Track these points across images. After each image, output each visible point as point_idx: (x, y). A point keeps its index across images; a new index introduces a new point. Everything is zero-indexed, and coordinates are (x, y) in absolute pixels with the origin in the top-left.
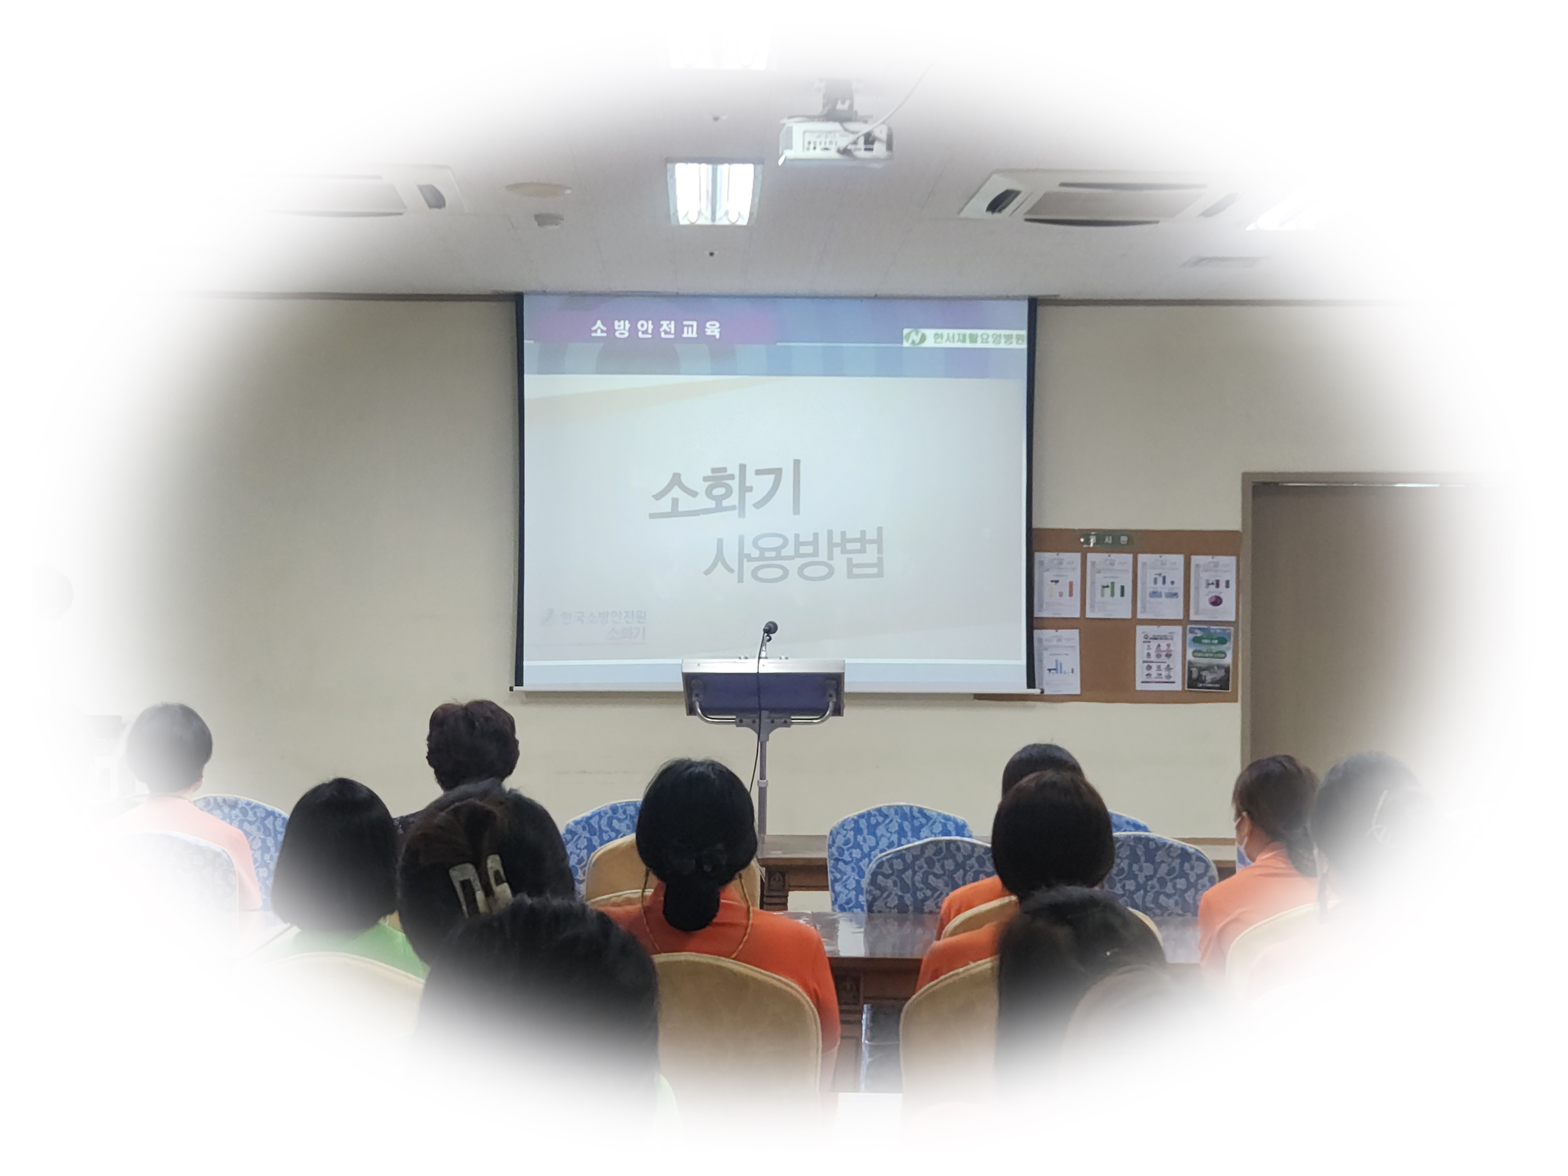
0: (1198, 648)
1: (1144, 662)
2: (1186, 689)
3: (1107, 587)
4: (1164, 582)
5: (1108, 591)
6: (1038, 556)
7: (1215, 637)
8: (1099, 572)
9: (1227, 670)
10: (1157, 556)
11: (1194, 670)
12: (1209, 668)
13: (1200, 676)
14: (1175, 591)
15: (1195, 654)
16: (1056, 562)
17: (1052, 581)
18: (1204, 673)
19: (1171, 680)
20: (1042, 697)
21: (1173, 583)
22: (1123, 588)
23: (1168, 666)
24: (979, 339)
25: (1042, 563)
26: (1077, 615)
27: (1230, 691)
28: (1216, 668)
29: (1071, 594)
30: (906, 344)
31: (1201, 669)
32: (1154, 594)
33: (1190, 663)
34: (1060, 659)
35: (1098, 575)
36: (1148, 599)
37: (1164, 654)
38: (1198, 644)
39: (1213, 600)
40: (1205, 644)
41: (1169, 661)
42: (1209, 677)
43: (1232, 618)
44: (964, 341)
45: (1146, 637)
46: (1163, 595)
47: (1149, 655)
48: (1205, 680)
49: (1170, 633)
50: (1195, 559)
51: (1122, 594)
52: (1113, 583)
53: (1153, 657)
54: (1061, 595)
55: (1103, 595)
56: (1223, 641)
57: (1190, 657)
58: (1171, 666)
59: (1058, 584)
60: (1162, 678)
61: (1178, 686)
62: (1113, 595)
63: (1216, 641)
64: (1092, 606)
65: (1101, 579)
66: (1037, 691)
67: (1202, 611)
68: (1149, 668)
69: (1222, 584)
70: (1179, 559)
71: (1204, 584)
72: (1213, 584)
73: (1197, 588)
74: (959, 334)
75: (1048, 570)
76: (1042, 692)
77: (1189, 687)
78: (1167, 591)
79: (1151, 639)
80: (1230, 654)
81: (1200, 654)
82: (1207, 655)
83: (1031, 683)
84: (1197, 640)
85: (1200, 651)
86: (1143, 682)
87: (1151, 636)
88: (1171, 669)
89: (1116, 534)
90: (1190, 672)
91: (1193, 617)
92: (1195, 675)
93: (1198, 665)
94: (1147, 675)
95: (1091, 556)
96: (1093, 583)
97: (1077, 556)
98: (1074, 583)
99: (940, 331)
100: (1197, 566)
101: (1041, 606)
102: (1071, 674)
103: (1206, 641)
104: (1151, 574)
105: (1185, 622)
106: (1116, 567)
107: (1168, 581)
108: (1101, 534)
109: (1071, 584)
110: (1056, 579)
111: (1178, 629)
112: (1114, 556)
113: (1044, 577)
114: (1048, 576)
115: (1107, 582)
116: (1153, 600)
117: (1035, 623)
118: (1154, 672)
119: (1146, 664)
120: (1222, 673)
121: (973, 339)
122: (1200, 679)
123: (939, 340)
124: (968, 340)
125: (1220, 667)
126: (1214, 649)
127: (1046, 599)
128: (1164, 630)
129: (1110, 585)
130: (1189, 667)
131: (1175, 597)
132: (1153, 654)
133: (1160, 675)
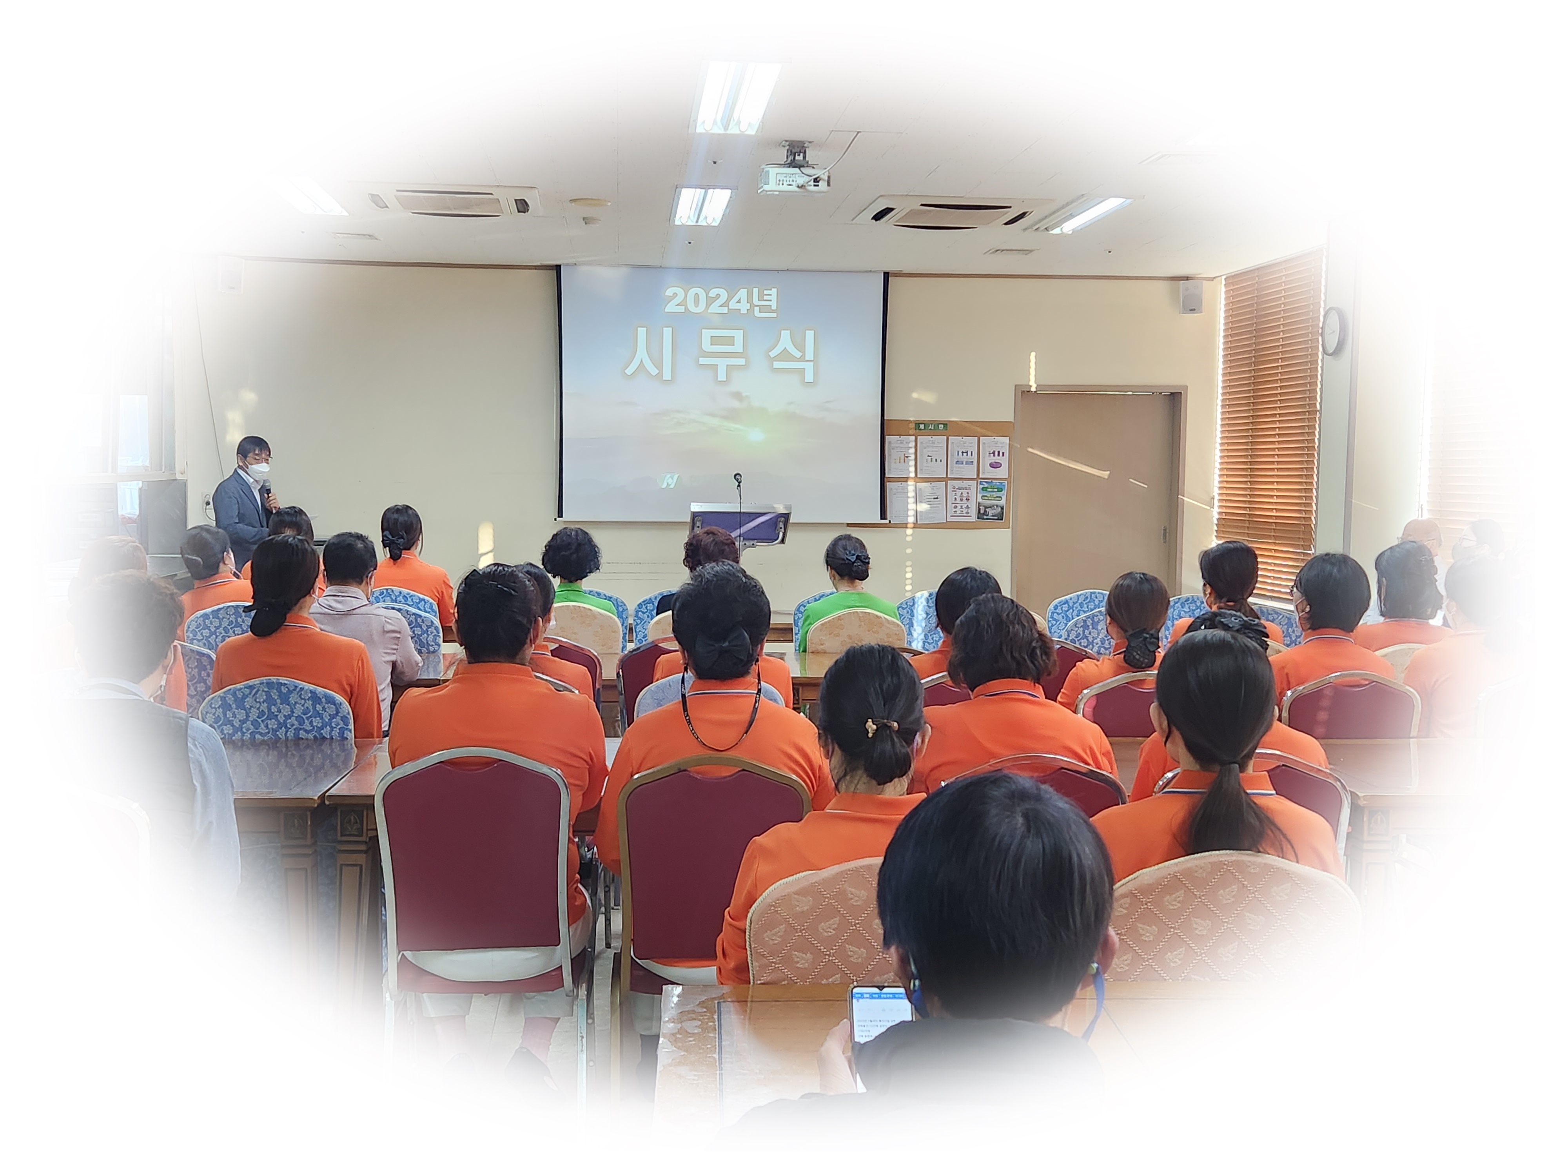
0: (985, 495)
1: (952, 503)
2: (978, 520)
3: (930, 457)
4: (965, 455)
6: (887, 438)
7: (996, 487)
8: (926, 448)
9: (1002, 508)
10: (960, 438)
11: (981, 507)
12: (991, 507)
13: (985, 511)
14: (972, 460)
15: (983, 498)
16: (899, 442)
18: (987, 510)
19: (969, 515)
20: (890, 526)
21: (970, 454)
22: (940, 458)
23: (967, 506)
25: (889, 443)
26: (912, 475)
27: (1003, 521)
28: (995, 507)
29: (908, 462)
31: (986, 507)
32: (958, 462)
33: (980, 504)
35: (925, 450)
36: (955, 465)
37: (965, 498)
38: (985, 492)
39: (995, 464)
40: (989, 492)
41: (968, 503)
42: (991, 512)
43: (1006, 476)
45: (954, 488)
46: (964, 462)
47: (956, 498)
48: (989, 514)
49: (969, 486)
50: (984, 439)
52: (934, 455)
53: (958, 501)
55: (928, 462)
56: (1000, 490)
57: (980, 500)
58: (969, 506)
60: (963, 514)
61: (972, 519)
62: (933, 461)
64: (921, 469)
65: (927, 451)
66: (886, 522)
67: (988, 472)
68: (956, 507)
69: (1001, 454)
70: (974, 440)
71: (989, 454)
72: (994, 454)
73: (985, 457)
75: (894, 447)
76: (890, 522)
77: (980, 519)
78: (967, 459)
79: (957, 489)
80: (1004, 498)
81: (986, 498)
82: (990, 498)
83: (884, 517)
84: (984, 490)
86: (951, 516)
87: (957, 487)
88: (969, 508)
89: (936, 424)
90: (979, 509)
91: (982, 476)
93: (985, 505)
95: (920, 438)
96: (921, 454)
97: (913, 437)
98: (910, 456)
100: (986, 443)
101: (889, 470)
103: (990, 490)
104: (957, 449)
105: (977, 478)
106: (937, 445)
108: (926, 424)
111: (973, 483)
112: (935, 437)
113: (891, 451)
114: (893, 450)
115: (931, 454)
116: (958, 465)
117: (886, 481)
118: (958, 510)
119: (954, 505)
120: (999, 510)
122: (985, 513)
125: (998, 506)
126: (995, 494)
127: (892, 464)
128: (964, 484)
130: (979, 506)
131: (971, 463)
132: (958, 499)
133: (962, 511)
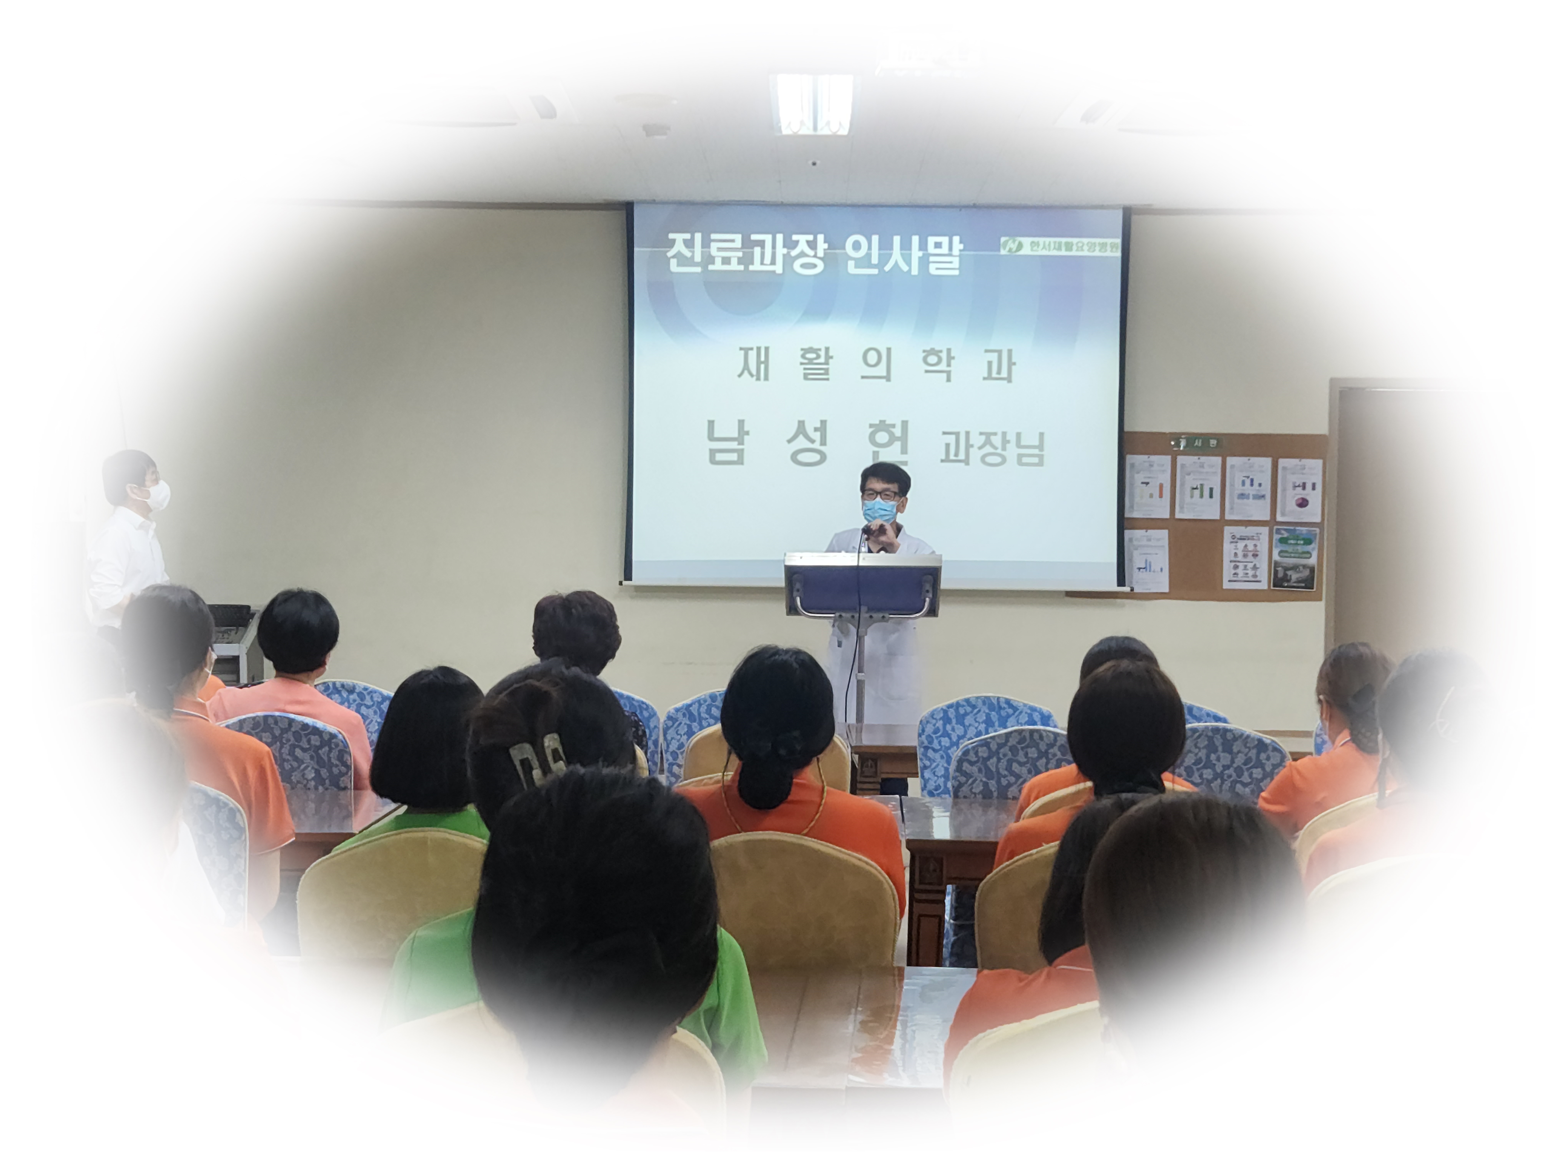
0: (1284, 549)
1: (1231, 562)
2: (1272, 588)
3: (1196, 488)
4: (1252, 485)
5: (1197, 492)
6: (1130, 459)
7: (1301, 537)
8: (1189, 474)
9: (1312, 570)
10: (1245, 459)
11: (1279, 569)
12: (1295, 568)
13: (1285, 575)
14: (1263, 493)
15: (1281, 554)
16: (1147, 464)
17: (1143, 483)
18: (1289, 573)
19: (1258, 579)
20: (1132, 595)
21: (1260, 485)
22: (1211, 490)
23: (1255, 565)
24: (1075, 248)
25: (1133, 465)
26: (1167, 516)
27: (1314, 590)
28: (1301, 568)
29: (1161, 496)
30: (1003, 252)
31: (1286, 569)
32: (1242, 496)
33: (1276, 563)
34: (1150, 558)
35: (1187, 477)
36: (1236, 500)
37: (1250, 554)
38: (1284, 545)
39: (1300, 501)
40: (1291, 544)
41: (1256, 561)
42: (1294, 576)
43: (1318, 519)
44: (1060, 249)
45: (1234, 537)
46: (1251, 497)
47: (1236, 554)
48: (1291, 579)
49: (1257, 534)
50: (1282, 462)
51: (1211, 496)
52: (1202, 485)
53: (1240, 558)
54: (1151, 496)
55: (1192, 497)
56: (1308, 542)
57: (1276, 557)
58: (1258, 566)
59: (1148, 485)
60: (1248, 577)
61: (1264, 585)
62: (1202, 496)
63: (1302, 542)
64: (1182, 508)
65: (1191, 481)
66: (1126, 589)
67: (1289, 513)
68: (1236, 567)
69: (1309, 486)
70: (1267, 462)
71: (1290, 486)
72: (1299, 486)
73: (1284, 490)
74: (1055, 242)
75: (1138, 473)
76: (1132, 590)
77: (1274, 586)
78: (1254, 493)
79: (1238, 539)
80: (1315, 554)
81: (1286, 554)
82: (1293, 555)
83: (1121, 581)
84: (1283, 541)
85: (1286, 552)
86: (1229, 581)
87: (1238, 537)
88: (1258, 568)
89: (1206, 437)
90: (1276, 572)
91: (1279, 518)
92: (1280, 575)
93: (1285, 565)
94: (1235, 574)
95: (1181, 459)
96: (1182, 485)
97: (1168, 458)
98: (1164, 485)
99: (1036, 239)
100: (1284, 468)
101: (1132, 507)
102: (1160, 573)
103: (1292, 542)
104: (1239, 477)
105: (1271, 523)
106: (1206, 469)
107: (1256, 483)
108: (1191, 438)
109: (1161, 486)
110: (1146, 481)
111: (1265, 530)
112: (1203, 459)
113: (1135, 479)
114: (1139, 478)
115: (1197, 484)
116: (1240, 501)
117: (1126, 524)
118: (1240, 571)
119: (1233, 564)
120: (1307, 573)
121: (1069, 247)
122: (1286, 578)
123: (1035, 248)
124: (1063, 248)
125: (1304, 566)
126: (1300, 549)
127: (1137, 499)
128: (1251, 530)
129: (1199, 487)
130: (1274, 567)
131: (1263, 498)
132: (1240, 554)
133: (1247, 574)
